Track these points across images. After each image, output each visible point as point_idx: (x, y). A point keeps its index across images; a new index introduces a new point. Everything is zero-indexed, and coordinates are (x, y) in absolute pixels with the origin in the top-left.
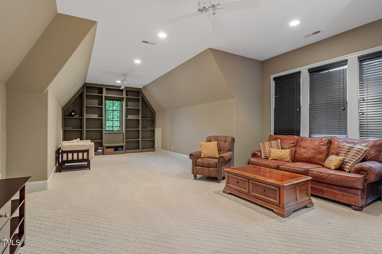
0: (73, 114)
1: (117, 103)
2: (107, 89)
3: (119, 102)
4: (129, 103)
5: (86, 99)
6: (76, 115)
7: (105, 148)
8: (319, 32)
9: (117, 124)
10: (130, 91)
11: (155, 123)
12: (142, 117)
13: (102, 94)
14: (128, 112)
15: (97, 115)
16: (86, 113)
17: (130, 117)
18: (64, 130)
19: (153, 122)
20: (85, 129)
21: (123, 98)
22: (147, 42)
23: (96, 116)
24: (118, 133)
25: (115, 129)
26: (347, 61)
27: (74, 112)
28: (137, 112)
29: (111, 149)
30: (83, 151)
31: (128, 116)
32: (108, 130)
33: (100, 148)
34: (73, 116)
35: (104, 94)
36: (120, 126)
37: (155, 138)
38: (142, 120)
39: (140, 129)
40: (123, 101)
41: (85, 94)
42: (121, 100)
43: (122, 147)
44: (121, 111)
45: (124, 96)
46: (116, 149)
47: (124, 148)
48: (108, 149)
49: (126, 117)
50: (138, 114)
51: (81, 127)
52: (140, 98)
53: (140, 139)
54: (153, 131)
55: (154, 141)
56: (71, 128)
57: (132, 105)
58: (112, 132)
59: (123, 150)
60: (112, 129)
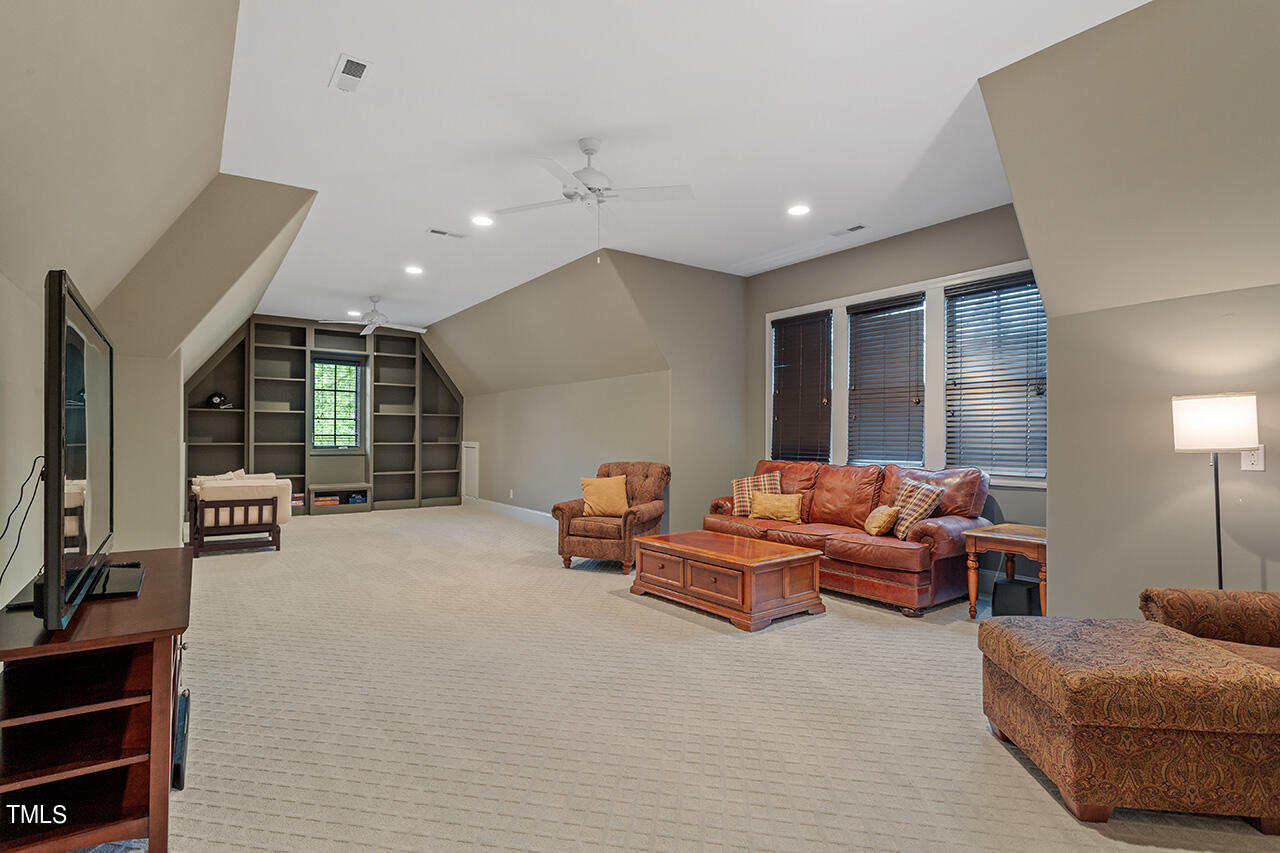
0: (216, 400)
1: (348, 371)
2: (317, 332)
3: (353, 368)
4: (383, 370)
5: (256, 357)
6: (223, 403)
7: (312, 496)
8: (860, 227)
9: (347, 428)
10: (383, 337)
11: (460, 425)
12: (424, 410)
13: (305, 345)
14: (381, 395)
15: (288, 405)
16: (256, 399)
17: (386, 410)
18: (190, 446)
19: (455, 423)
20: (252, 444)
21: (366, 357)
22: (444, 233)
23: (284, 408)
24: (349, 453)
25: (342, 443)
26: (924, 294)
27: (219, 395)
28: (407, 395)
29: (329, 498)
30: (260, 503)
31: (381, 406)
32: (322, 447)
33: (298, 495)
34: (217, 406)
35: (311, 345)
36: (356, 435)
37: (460, 468)
38: (423, 418)
39: (417, 441)
40: (365, 366)
41: (253, 344)
42: (359, 362)
43: (363, 493)
44: (360, 393)
45: (370, 351)
46: (346, 497)
47: (369, 495)
48: (321, 499)
49: (376, 409)
50: (411, 401)
51: (241, 436)
52: (417, 357)
53: (417, 471)
54: (457, 448)
55: (457, 476)
56: (211, 439)
57: (393, 378)
58: (333, 452)
59: (366, 502)
60: (332, 444)
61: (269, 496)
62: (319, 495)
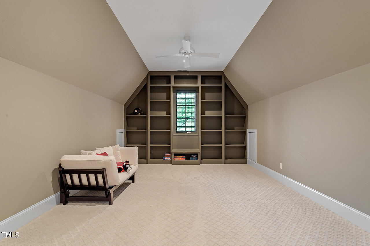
0: (136, 111)
1: (191, 96)
2: (176, 78)
3: (193, 94)
4: (207, 94)
5: (151, 92)
6: (139, 112)
7: (173, 155)
9: (191, 123)
10: (206, 77)
11: (246, 120)
12: (226, 113)
13: (170, 84)
14: (206, 107)
15: (165, 112)
16: (151, 110)
17: (208, 113)
18: (126, 131)
19: (243, 119)
20: (149, 130)
21: (198, 88)
23: (164, 114)
24: (192, 135)
25: (189, 130)
27: (137, 109)
28: (217, 106)
29: (181, 157)
30: (96, 172)
31: (206, 112)
32: (180, 132)
33: (167, 154)
34: (136, 113)
35: (173, 84)
36: (195, 126)
37: (246, 144)
38: (226, 117)
39: (223, 130)
40: (198, 93)
41: (149, 85)
42: (194, 90)
43: (196, 155)
44: (196, 105)
45: (199, 84)
46: (188, 156)
47: (199, 156)
48: (177, 157)
49: (203, 113)
50: (220, 109)
52: (223, 85)
53: (223, 145)
54: (244, 133)
55: (244, 148)
57: (210, 97)
58: (185, 134)
59: (197, 159)
60: (184, 130)
61: (99, 167)
62: (176, 155)
